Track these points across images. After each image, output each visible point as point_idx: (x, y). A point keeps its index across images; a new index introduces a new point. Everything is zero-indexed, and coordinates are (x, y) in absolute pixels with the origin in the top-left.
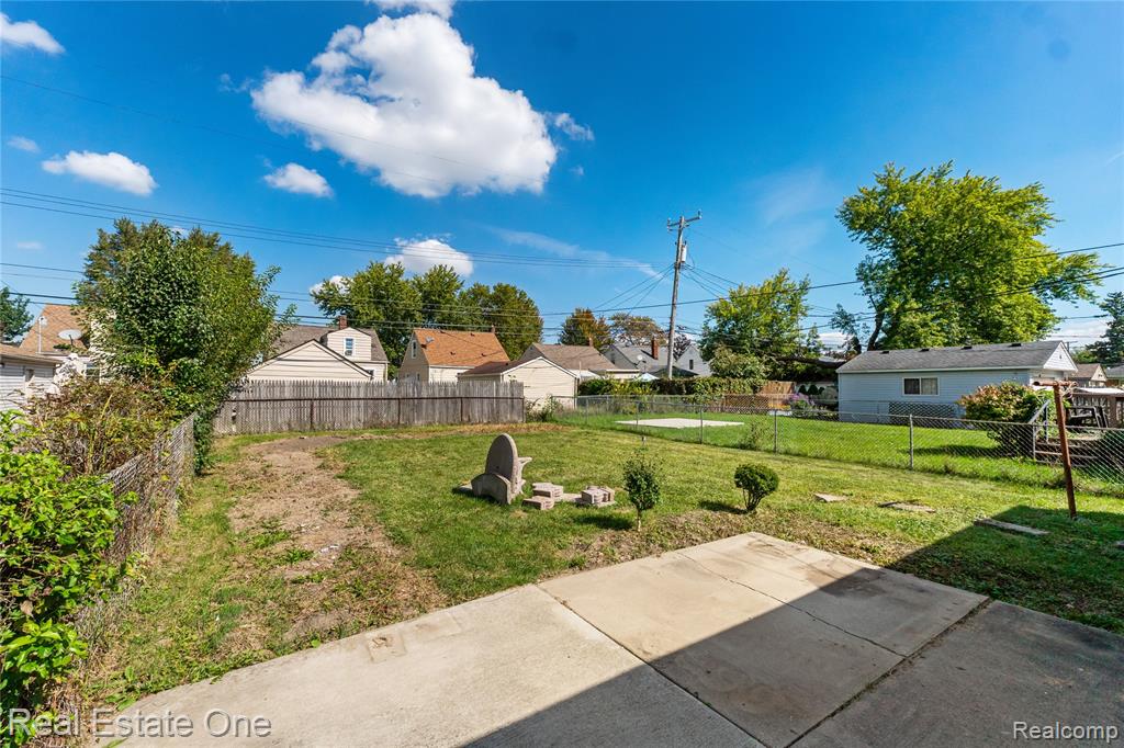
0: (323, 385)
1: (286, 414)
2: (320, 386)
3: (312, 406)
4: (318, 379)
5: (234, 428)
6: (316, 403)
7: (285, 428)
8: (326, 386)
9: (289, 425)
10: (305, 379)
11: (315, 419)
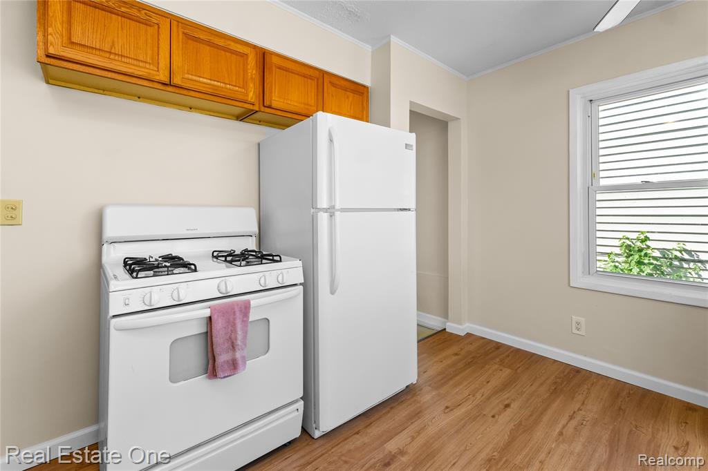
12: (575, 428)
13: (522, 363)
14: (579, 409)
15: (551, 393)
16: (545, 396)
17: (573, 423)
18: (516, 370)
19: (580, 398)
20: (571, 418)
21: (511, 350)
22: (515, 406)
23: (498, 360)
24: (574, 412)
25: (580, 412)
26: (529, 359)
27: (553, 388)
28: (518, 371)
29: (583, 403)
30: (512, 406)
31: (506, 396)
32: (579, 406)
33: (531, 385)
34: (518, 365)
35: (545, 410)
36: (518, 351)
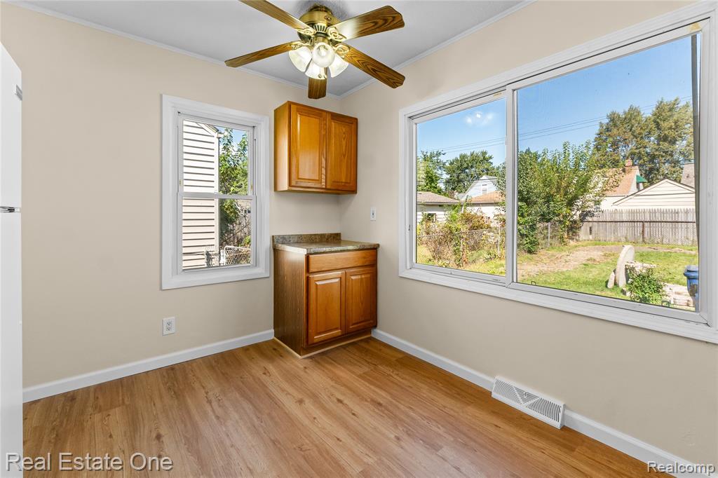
0: (653, 212)
1: (623, 230)
2: (650, 212)
3: (643, 226)
4: (648, 208)
5: (591, 237)
6: (646, 224)
7: (623, 239)
8: (655, 213)
9: (626, 238)
10: (638, 208)
11: (646, 236)
12: (220, 406)
13: (121, 394)
14: (207, 393)
15: (177, 398)
16: (176, 403)
17: (215, 404)
18: (123, 403)
19: (197, 385)
20: (210, 402)
21: (92, 390)
22: (163, 431)
23: (90, 410)
24: (206, 397)
25: (209, 394)
26: (122, 386)
27: (173, 393)
28: (127, 403)
29: (204, 388)
30: (162, 432)
31: (146, 431)
32: (203, 391)
33: (154, 404)
34: (121, 398)
35: (188, 412)
36: (100, 388)
